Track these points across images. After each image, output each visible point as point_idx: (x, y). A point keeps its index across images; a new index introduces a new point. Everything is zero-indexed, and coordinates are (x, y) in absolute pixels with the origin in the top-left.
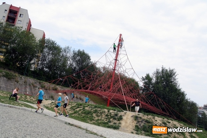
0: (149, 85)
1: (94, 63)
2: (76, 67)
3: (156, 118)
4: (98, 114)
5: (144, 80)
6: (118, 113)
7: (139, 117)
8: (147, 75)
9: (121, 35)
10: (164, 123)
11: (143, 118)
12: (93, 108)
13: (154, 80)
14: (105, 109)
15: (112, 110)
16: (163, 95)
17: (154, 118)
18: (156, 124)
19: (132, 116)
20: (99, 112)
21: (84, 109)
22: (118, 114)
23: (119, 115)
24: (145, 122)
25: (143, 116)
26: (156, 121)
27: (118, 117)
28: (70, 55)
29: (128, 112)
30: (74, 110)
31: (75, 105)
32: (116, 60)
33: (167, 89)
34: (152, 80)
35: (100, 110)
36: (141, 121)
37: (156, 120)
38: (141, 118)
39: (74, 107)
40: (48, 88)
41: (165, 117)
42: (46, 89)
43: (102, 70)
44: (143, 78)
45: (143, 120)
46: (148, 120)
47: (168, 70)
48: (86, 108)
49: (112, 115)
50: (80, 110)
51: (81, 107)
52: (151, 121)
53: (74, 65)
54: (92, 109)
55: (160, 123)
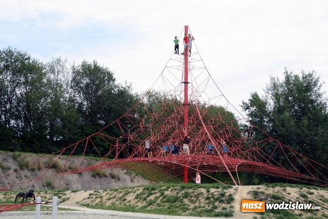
0: (262, 118)
1: (124, 86)
2: (82, 103)
3: (289, 189)
4: (193, 198)
5: (248, 108)
6: (225, 191)
7: (259, 192)
8: (252, 96)
9: (186, 28)
10: (304, 196)
11: (267, 192)
12: (179, 190)
13: (271, 105)
14: (201, 189)
15: (213, 187)
16: (298, 135)
17: (285, 190)
18: (289, 198)
19: (248, 193)
20: (193, 195)
21: (162, 194)
22: (225, 193)
23: (227, 194)
24: (272, 198)
25: (267, 189)
26: (289, 194)
27: (227, 198)
28: (65, 77)
29: (241, 188)
30: (145, 199)
31: (141, 191)
32: (186, 83)
33: (305, 121)
34: (267, 106)
35: (192, 192)
36: (264, 199)
37: (288, 192)
38: (263, 193)
39: (141, 194)
40: (36, 167)
41: (303, 186)
42: (33, 170)
43: (145, 101)
44: (244, 103)
45: (267, 196)
46: (276, 194)
47: (301, 76)
48: (166, 193)
49: (216, 197)
50: (157, 198)
51: (156, 193)
52: (280, 195)
53: (79, 98)
54: (177, 193)
55: (297, 196)
